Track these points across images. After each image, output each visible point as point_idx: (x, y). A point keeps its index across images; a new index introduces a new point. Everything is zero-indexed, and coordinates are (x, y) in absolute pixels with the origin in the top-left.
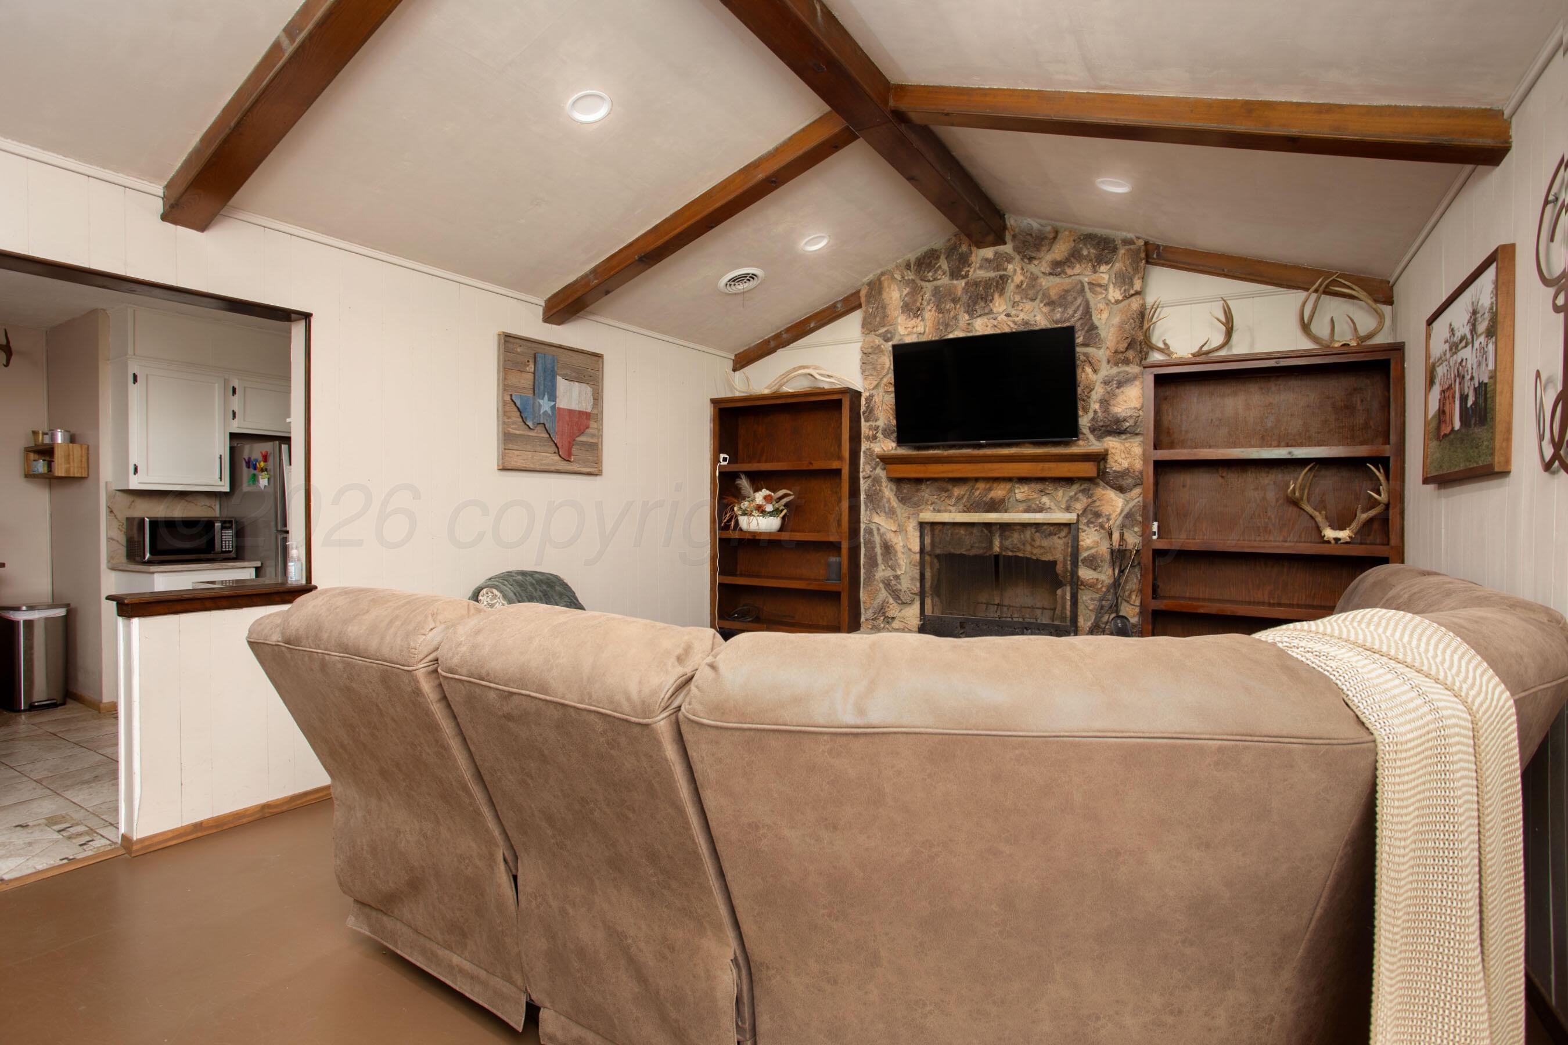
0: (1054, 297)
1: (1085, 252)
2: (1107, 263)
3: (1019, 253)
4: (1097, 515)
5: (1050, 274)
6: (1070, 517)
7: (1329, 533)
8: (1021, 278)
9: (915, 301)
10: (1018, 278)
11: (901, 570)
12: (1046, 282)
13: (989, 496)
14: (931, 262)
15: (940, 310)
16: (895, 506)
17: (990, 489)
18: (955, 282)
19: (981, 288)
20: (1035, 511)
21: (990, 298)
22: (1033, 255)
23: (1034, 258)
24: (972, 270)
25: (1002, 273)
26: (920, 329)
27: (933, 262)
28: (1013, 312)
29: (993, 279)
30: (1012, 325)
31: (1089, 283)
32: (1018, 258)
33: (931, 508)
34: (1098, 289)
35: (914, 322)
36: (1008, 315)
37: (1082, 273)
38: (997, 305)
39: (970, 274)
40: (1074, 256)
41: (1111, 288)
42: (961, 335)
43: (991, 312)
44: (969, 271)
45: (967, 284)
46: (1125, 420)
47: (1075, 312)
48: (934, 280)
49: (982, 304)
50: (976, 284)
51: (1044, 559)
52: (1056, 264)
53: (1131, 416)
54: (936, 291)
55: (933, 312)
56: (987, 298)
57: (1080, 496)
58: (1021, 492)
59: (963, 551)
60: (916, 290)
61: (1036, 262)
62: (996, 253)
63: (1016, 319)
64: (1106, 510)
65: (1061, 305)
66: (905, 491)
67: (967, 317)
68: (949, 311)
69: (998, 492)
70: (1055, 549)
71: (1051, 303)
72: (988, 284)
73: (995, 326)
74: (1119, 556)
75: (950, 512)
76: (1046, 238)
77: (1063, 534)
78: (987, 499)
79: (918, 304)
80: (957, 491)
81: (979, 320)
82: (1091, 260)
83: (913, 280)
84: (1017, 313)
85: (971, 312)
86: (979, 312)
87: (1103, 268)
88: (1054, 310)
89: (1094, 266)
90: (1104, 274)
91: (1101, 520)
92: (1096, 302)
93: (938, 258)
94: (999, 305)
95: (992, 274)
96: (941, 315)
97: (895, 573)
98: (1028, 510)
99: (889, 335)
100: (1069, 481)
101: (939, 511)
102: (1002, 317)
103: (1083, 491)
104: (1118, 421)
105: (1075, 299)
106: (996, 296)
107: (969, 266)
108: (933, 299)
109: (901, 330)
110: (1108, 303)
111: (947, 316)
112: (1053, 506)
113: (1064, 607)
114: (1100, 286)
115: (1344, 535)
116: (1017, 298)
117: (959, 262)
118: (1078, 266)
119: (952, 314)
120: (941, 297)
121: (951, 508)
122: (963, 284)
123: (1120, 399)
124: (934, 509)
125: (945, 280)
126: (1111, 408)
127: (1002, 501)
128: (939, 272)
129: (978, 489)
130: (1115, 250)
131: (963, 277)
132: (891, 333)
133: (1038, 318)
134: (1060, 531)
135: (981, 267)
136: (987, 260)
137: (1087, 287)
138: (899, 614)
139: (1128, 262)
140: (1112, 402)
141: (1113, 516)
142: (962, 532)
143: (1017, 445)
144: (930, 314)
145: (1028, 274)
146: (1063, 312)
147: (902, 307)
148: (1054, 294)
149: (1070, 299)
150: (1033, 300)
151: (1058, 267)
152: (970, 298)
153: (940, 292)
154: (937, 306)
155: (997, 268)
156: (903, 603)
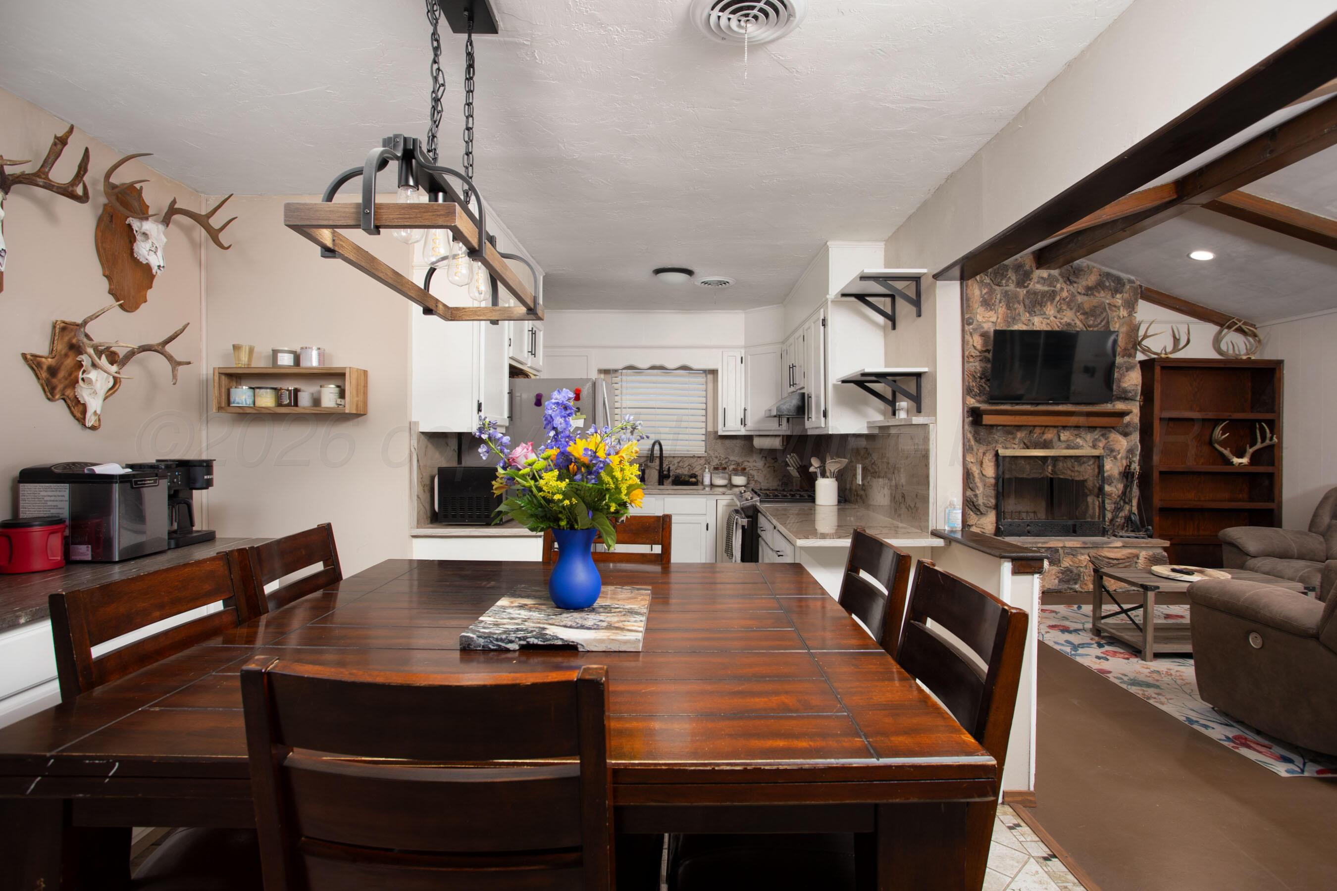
0: (1088, 310)
1: (1107, 284)
2: (1120, 293)
3: (1063, 277)
4: (1112, 451)
5: (1084, 294)
6: (1096, 452)
7: (1236, 461)
8: (1067, 294)
9: (991, 299)
10: (1065, 294)
11: (979, 490)
12: (1080, 299)
13: (1044, 438)
14: (1003, 273)
15: (1008, 307)
16: (973, 444)
17: (1043, 433)
18: (1018, 289)
19: (1039, 297)
20: (1073, 448)
21: (1044, 304)
22: (1075, 280)
23: (1075, 282)
24: (1032, 283)
25: (1053, 289)
26: (994, 319)
27: (1005, 273)
28: (1059, 316)
29: (1047, 292)
30: (1059, 325)
31: (1109, 304)
32: (1061, 280)
33: (1001, 446)
34: (1114, 308)
35: (992, 313)
36: (1055, 317)
37: (1103, 297)
38: (1048, 309)
39: (1031, 286)
40: (1099, 286)
41: (1122, 309)
42: (1024, 328)
43: (1045, 314)
44: (1029, 284)
45: (1027, 292)
46: (1130, 392)
47: (1102, 321)
48: (1006, 286)
49: (1039, 307)
50: (1035, 293)
51: (1077, 479)
52: (1089, 288)
53: (1133, 390)
54: (1006, 294)
55: (1004, 309)
56: (1042, 304)
57: (1101, 438)
58: (1065, 435)
59: (1025, 476)
60: (991, 292)
61: (1075, 285)
62: (1049, 275)
63: (1062, 321)
64: (1117, 447)
65: (1092, 316)
66: (982, 434)
67: (1028, 315)
68: (1015, 309)
69: (1049, 435)
70: (1087, 472)
71: (1085, 313)
72: (1044, 294)
73: (1048, 324)
74: (1127, 475)
75: (1014, 448)
76: (1082, 270)
77: (1091, 462)
78: (1042, 440)
79: (993, 301)
80: (1019, 435)
81: (1035, 318)
82: (1111, 290)
83: (989, 284)
84: (1062, 317)
85: (1032, 312)
86: (1037, 312)
87: (1118, 296)
88: (1087, 318)
89: (1112, 294)
90: (1118, 300)
91: (1114, 454)
92: (1113, 315)
93: (1007, 271)
94: (1050, 310)
95: (1046, 288)
96: (1009, 312)
97: (974, 493)
98: (1068, 447)
99: (971, 321)
100: (1092, 428)
101: (1006, 448)
102: (1052, 318)
103: (1103, 435)
104: (1125, 391)
105: (1102, 313)
106: (1049, 303)
107: (1030, 280)
108: (1004, 299)
109: (979, 318)
110: (1119, 317)
111: (1014, 312)
112: (1085, 445)
113: (1094, 508)
114: (1115, 306)
115: (1245, 460)
116: (1064, 307)
117: (1024, 276)
118: (1102, 292)
119: (1017, 311)
120: (1009, 300)
121: (1015, 446)
122: (1025, 292)
123: (1127, 378)
124: (1003, 447)
125: (1012, 287)
126: (1121, 384)
127: (1051, 441)
128: (1010, 281)
129: (1035, 433)
130: (1124, 284)
131: (1025, 287)
132: (972, 319)
133: (1078, 323)
134: (1089, 460)
135: (1038, 282)
136: (1042, 278)
137: (1107, 307)
138: (979, 522)
139: (1131, 294)
140: (1122, 381)
141: (1122, 451)
142: (1023, 462)
144: (1002, 310)
145: (1071, 292)
146: (1094, 321)
147: (981, 302)
148: (1087, 307)
149: (1098, 312)
150: (1071, 309)
151: (1090, 291)
152: (1031, 302)
153: (1008, 295)
154: (1007, 305)
155: (1050, 285)
156: (982, 514)
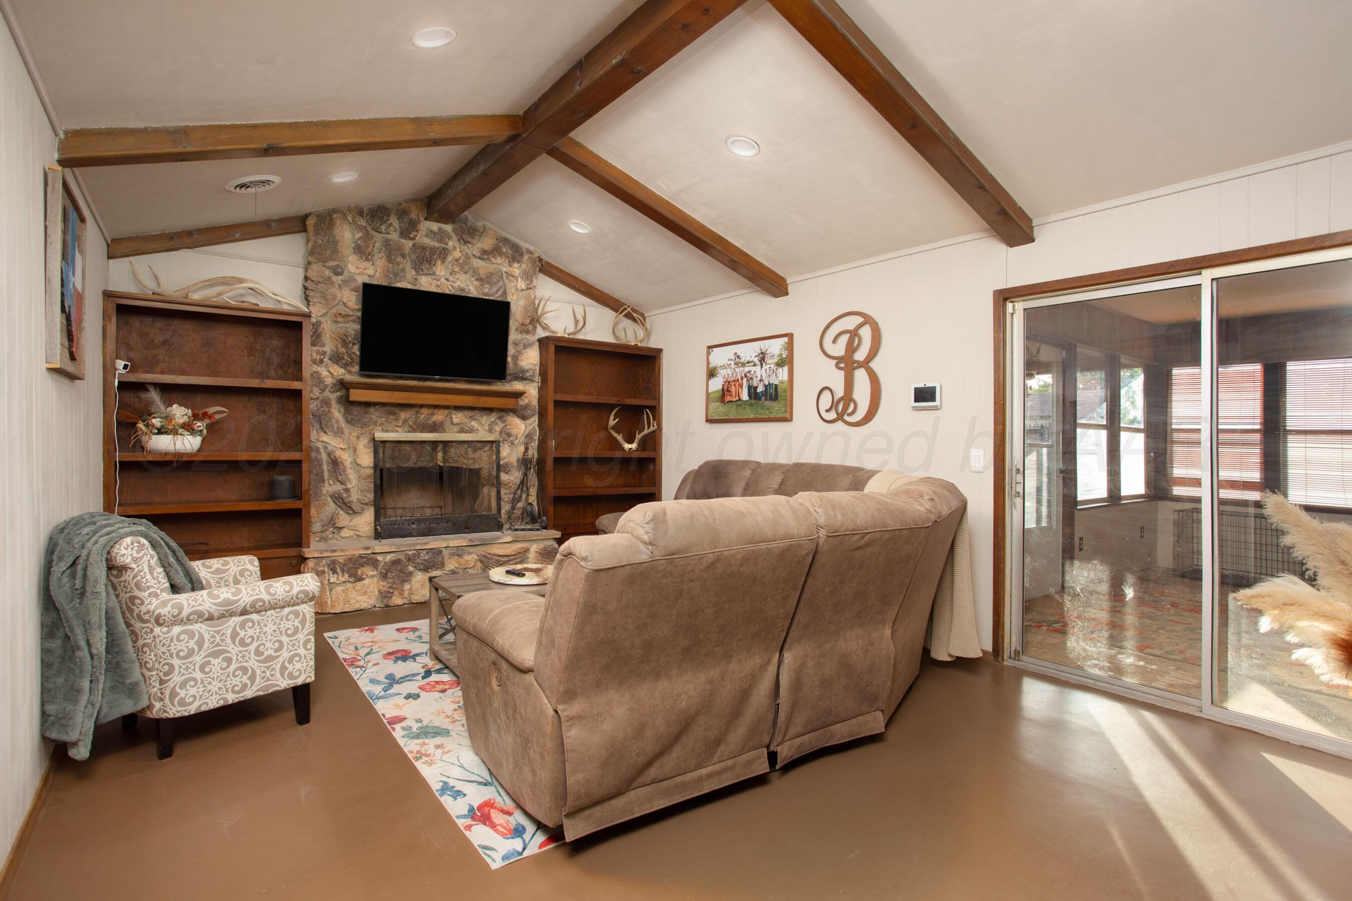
0: (483, 276)
1: (504, 250)
2: (518, 262)
3: (457, 235)
4: (509, 435)
5: (480, 258)
6: (491, 438)
7: (627, 446)
8: (460, 255)
9: (367, 247)
10: (457, 254)
11: (351, 484)
12: (476, 263)
13: (432, 420)
14: (383, 217)
15: (390, 260)
16: (343, 425)
17: (432, 414)
18: (403, 240)
19: (427, 253)
20: (467, 432)
21: (433, 262)
22: (469, 240)
23: (470, 243)
24: (419, 235)
25: (445, 246)
26: (371, 272)
27: (385, 218)
28: (451, 279)
29: (437, 248)
30: (451, 289)
31: (506, 272)
32: (455, 237)
33: (380, 429)
34: (511, 278)
35: (367, 264)
36: (447, 280)
37: (500, 264)
38: (439, 269)
39: (417, 238)
40: (496, 251)
41: (520, 279)
42: (409, 286)
43: (434, 274)
44: (416, 236)
45: (414, 245)
46: (527, 371)
47: (498, 290)
48: (386, 233)
49: (427, 265)
50: (423, 248)
51: (473, 467)
52: (484, 252)
53: (531, 369)
54: (387, 243)
55: (383, 261)
56: (431, 262)
57: (498, 421)
58: (457, 417)
59: (410, 464)
60: (367, 238)
61: (470, 246)
62: (440, 229)
63: (455, 285)
64: (514, 431)
65: (488, 283)
66: (355, 413)
67: (414, 273)
68: (398, 264)
69: (439, 416)
70: (482, 461)
71: (480, 279)
72: (433, 251)
73: (438, 286)
74: (525, 462)
75: (397, 432)
76: (477, 230)
77: (487, 448)
78: (430, 422)
79: (370, 250)
80: (403, 415)
81: (424, 277)
82: (508, 257)
83: (365, 227)
84: (455, 280)
85: (418, 268)
86: (425, 271)
87: (516, 265)
88: (482, 285)
89: (510, 262)
90: (516, 269)
91: (512, 439)
92: (510, 286)
93: (389, 215)
94: (441, 270)
95: (436, 244)
96: (390, 265)
97: (345, 487)
98: (462, 431)
99: (340, 270)
100: (490, 410)
101: (387, 431)
102: (443, 280)
103: (500, 418)
104: (524, 371)
105: (498, 281)
106: (439, 262)
107: (417, 231)
108: (384, 249)
109: (351, 268)
110: (517, 289)
111: (396, 267)
112: (480, 429)
113: (490, 501)
114: (513, 276)
115: (634, 446)
116: (457, 269)
117: (409, 225)
118: (499, 258)
119: (401, 266)
120: (391, 251)
121: (398, 429)
122: (411, 245)
123: (524, 356)
124: (383, 429)
125: (394, 236)
126: (519, 362)
127: (442, 424)
128: (392, 228)
129: (422, 413)
130: (522, 254)
131: (411, 239)
132: (341, 268)
133: (472, 288)
134: (484, 446)
135: (427, 236)
136: (432, 231)
137: (504, 275)
138: (351, 523)
139: (530, 266)
140: (519, 358)
141: (519, 436)
142: (408, 448)
143: (453, 381)
144: (380, 262)
145: (464, 253)
146: (490, 289)
147: (354, 248)
148: (482, 273)
149: (494, 280)
150: (466, 273)
151: (485, 255)
152: (417, 257)
153: (390, 245)
154: (388, 257)
155: (441, 241)
156: (355, 512)
